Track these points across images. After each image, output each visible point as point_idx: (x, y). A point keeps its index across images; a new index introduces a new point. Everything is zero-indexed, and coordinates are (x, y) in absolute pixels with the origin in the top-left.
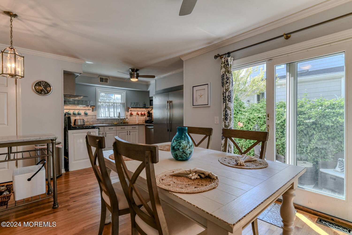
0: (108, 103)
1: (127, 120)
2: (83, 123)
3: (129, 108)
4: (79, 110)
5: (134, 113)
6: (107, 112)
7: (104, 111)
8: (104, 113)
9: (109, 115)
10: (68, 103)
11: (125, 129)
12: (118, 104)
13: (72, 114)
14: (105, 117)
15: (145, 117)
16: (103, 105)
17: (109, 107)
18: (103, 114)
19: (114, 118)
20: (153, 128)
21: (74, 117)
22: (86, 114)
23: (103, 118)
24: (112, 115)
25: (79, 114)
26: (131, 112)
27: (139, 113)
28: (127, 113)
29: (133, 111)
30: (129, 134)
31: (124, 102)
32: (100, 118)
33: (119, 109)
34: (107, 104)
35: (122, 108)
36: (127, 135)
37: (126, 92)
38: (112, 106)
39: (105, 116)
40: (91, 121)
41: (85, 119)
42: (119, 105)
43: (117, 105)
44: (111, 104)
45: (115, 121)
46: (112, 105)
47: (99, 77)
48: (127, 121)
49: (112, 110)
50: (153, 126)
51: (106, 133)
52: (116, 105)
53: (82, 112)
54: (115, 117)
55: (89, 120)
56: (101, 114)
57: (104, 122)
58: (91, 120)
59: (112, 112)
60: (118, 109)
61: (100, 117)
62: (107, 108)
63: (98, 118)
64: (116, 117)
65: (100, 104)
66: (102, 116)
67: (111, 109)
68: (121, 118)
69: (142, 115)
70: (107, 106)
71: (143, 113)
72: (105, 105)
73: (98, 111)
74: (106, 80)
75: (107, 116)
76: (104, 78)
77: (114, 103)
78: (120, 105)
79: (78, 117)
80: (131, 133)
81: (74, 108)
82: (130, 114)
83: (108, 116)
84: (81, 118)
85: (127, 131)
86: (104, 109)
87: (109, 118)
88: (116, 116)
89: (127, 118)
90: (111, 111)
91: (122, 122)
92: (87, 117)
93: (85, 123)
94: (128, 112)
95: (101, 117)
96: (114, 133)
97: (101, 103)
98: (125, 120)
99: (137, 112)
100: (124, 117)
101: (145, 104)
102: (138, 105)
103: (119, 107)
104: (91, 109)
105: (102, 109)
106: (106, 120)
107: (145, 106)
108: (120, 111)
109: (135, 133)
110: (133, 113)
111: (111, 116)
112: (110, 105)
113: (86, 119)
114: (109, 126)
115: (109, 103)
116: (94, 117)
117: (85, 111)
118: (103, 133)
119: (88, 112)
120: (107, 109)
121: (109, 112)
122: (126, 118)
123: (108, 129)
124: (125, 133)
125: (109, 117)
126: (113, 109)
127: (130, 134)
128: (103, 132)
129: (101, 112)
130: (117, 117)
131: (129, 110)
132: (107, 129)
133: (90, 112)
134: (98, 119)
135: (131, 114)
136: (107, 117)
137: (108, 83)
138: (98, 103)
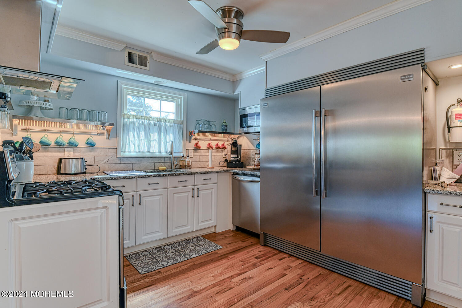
0: (147, 120)
1: (188, 159)
2: (81, 169)
3: (191, 133)
4: (73, 133)
5: (203, 145)
6: (143, 141)
7: (136, 138)
8: (137, 142)
9: (149, 148)
10: (39, 113)
11: (187, 184)
12: (169, 123)
13: (53, 144)
14: (139, 152)
15: (223, 154)
16: (133, 123)
17: (147, 129)
18: (134, 144)
19: (158, 155)
20: (258, 182)
21: (59, 152)
22: (91, 145)
23: (133, 155)
24: (155, 149)
25: (72, 145)
26: (196, 141)
27: (214, 144)
28: (187, 143)
29: (201, 140)
30: (196, 195)
31: (182, 119)
32: (127, 155)
33: (171, 135)
34: (144, 121)
35: (177, 133)
36: (193, 197)
37: (186, 95)
38: (156, 128)
39: (137, 150)
40: (105, 161)
41: (86, 158)
42: (170, 126)
43: (166, 126)
44: (152, 122)
45: (162, 164)
46: (155, 124)
47: (127, 50)
48: (188, 163)
49: (154, 136)
50: (258, 176)
51: (142, 196)
52: (163, 124)
53: (81, 140)
54: (160, 152)
55: (97, 159)
56: (129, 145)
57: (136, 166)
58: (103, 160)
59: (155, 140)
60: (169, 135)
61: (125, 152)
62: (143, 132)
63: (121, 156)
64: (164, 154)
65: (126, 120)
66: (132, 151)
67: (153, 133)
68: (175, 155)
69: (218, 148)
70: (143, 125)
71: (220, 144)
72: (139, 124)
73: (120, 137)
74: (144, 61)
75: (142, 150)
76: (138, 53)
77: (160, 120)
78: (172, 126)
79: (69, 151)
80: (201, 193)
81: (58, 129)
82: (195, 148)
83: (146, 150)
84: (77, 155)
85: (193, 187)
86: (136, 132)
87: (148, 155)
88: (163, 150)
89: (188, 156)
90: (152, 139)
91: (177, 164)
92: (92, 154)
93: (86, 169)
94: (190, 142)
95: (129, 152)
96: (161, 195)
97: (128, 118)
98: (185, 161)
99: (209, 142)
100: (181, 153)
101: (226, 126)
102: (213, 126)
103: (171, 129)
104: (105, 132)
105: (131, 134)
106: (140, 160)
107: (226, 130)
108: (172, 139)
109: (210, 191)
110: (201, 143)
111: (151, 151)
112: (150, 123)
113: (89, 156)
114: (148, 176)
115: (149, 120)
116: (111, 152)
117: (89, 136)
118: (133, 196)
119: (95, 139)
120: (142, 134)
121: (149, 141)
122: (185, 156)
123: (147, 185)
124: (186, 194)
125: (149, 152)
126: (156, 134)
127: (198, 196)
128: (134, 193)
129: (129, 140)
130: (167, 152)
131: (193, 138)
132: (143, 184)
133: (100, 141)
134: (121, 159)
135: (197, 147)
136: (144, 152)
137: (148, 68)
138: (122, 118)
